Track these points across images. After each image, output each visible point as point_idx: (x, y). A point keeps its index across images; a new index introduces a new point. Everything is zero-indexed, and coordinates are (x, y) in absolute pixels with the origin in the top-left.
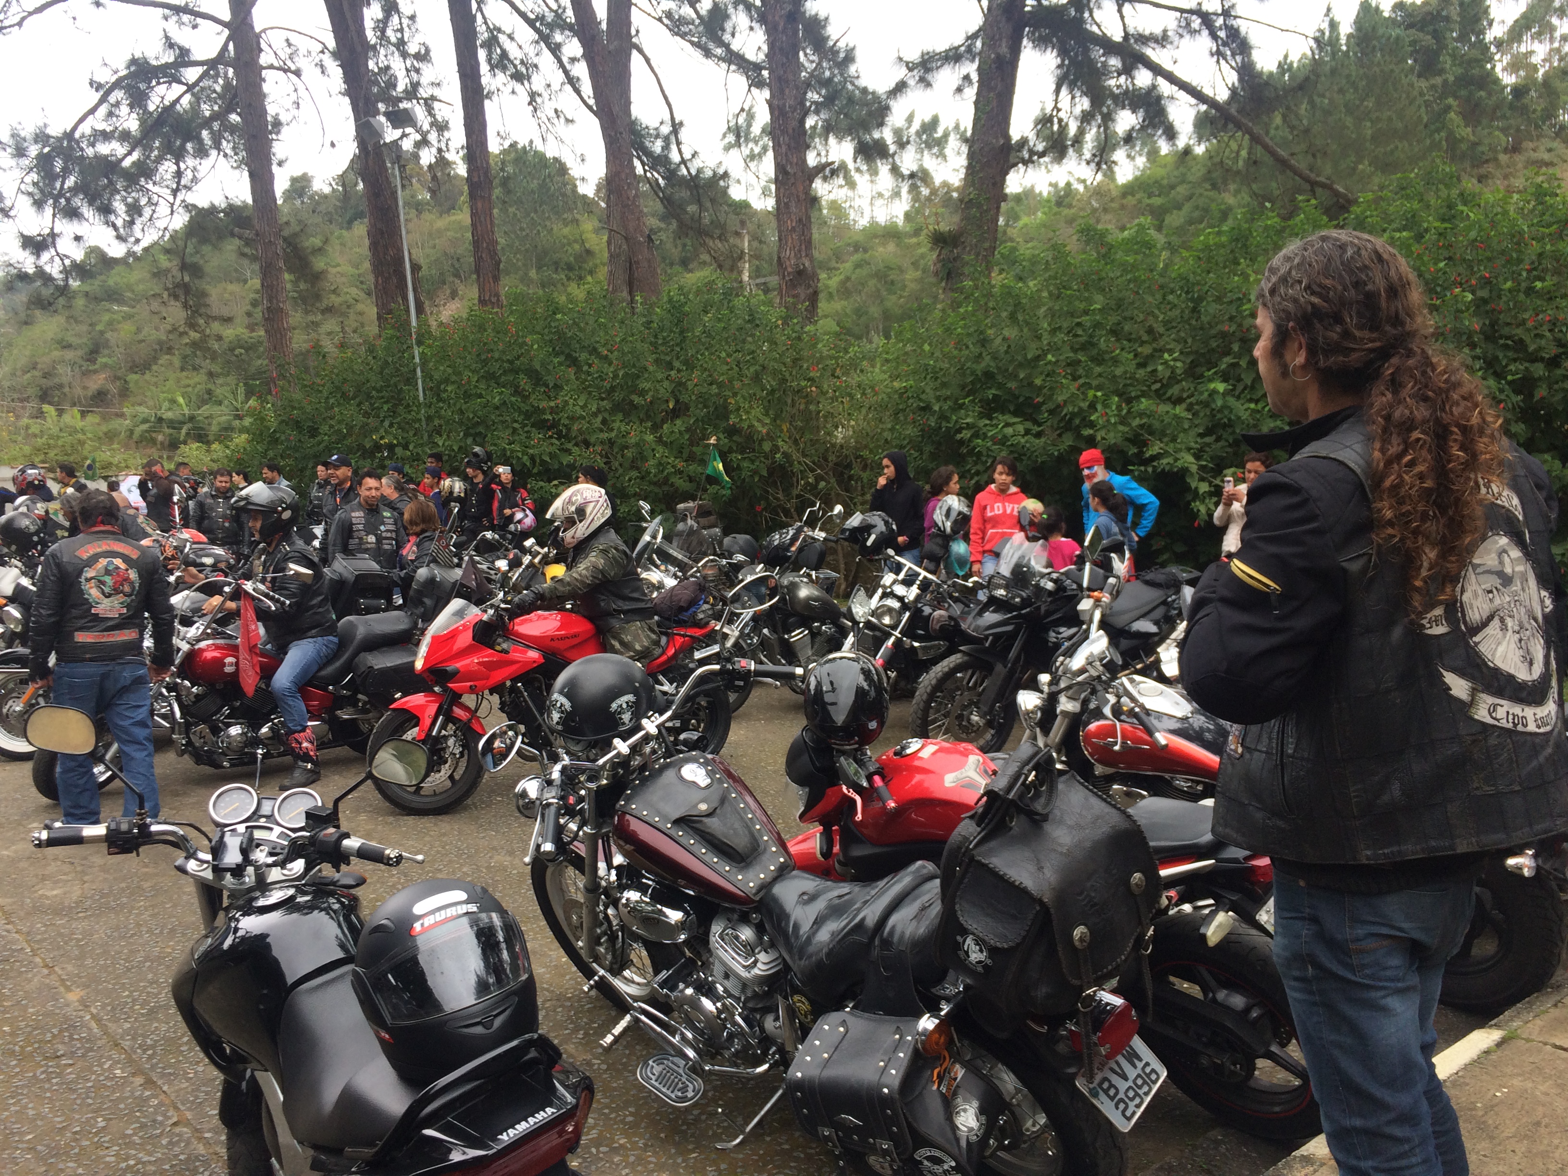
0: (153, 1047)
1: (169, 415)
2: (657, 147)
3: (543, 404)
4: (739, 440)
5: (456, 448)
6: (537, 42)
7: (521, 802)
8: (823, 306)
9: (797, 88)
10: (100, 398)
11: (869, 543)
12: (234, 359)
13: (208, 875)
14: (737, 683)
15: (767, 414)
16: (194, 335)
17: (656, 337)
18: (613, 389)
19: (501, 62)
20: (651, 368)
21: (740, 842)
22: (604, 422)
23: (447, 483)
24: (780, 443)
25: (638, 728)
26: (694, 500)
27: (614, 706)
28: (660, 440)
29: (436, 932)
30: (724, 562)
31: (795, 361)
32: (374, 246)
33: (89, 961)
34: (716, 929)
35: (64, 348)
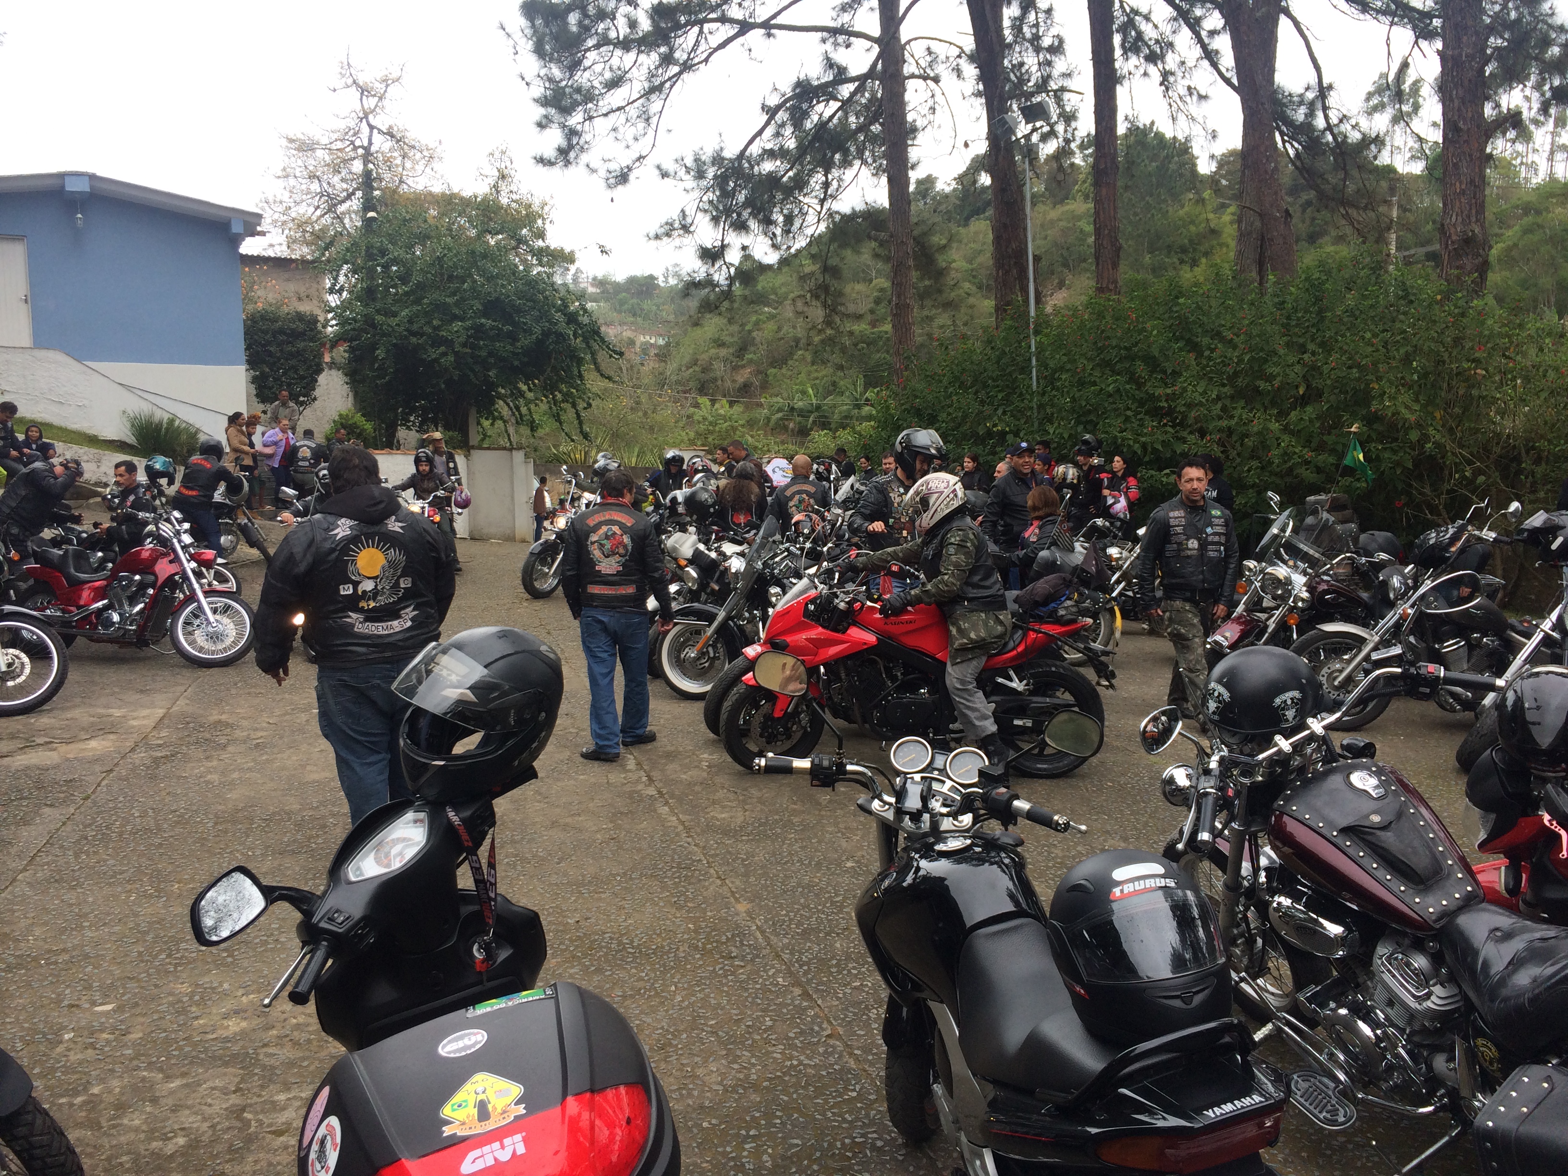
0: (808, 963)
1: (800, 404)
2: (1300, 115)
3: (1159, 392)
4: (1381, 428)
5: (1066, 436)
6: (1175, 19)
7: (1168, 788)
8: (1494, 277)
9: (1477, 33)
10: (745, 389)
11: (1554, 546)
12: (856, 353)
13: (890, 815)
14: (1422, 689)
15: (1417, 400)
16: (829, 332)
17: (1289, 318)
18: (1236, 374)
19: (1134, 45)
20: (1282, 352)
21: (1420, 862)
22: (1224, 409)
23: (1061, 469)
24: (1431, 431)
25: (1303, 726)
26: (1327, 492)
27: (1278, 701)
28: (1286, 429)
29: (1135, 900)
30: (1364, 560)
31: (1457, 341)
32: (998, 240)
33: (753, 879)
34: (1382, 950)
35: (719, 346)
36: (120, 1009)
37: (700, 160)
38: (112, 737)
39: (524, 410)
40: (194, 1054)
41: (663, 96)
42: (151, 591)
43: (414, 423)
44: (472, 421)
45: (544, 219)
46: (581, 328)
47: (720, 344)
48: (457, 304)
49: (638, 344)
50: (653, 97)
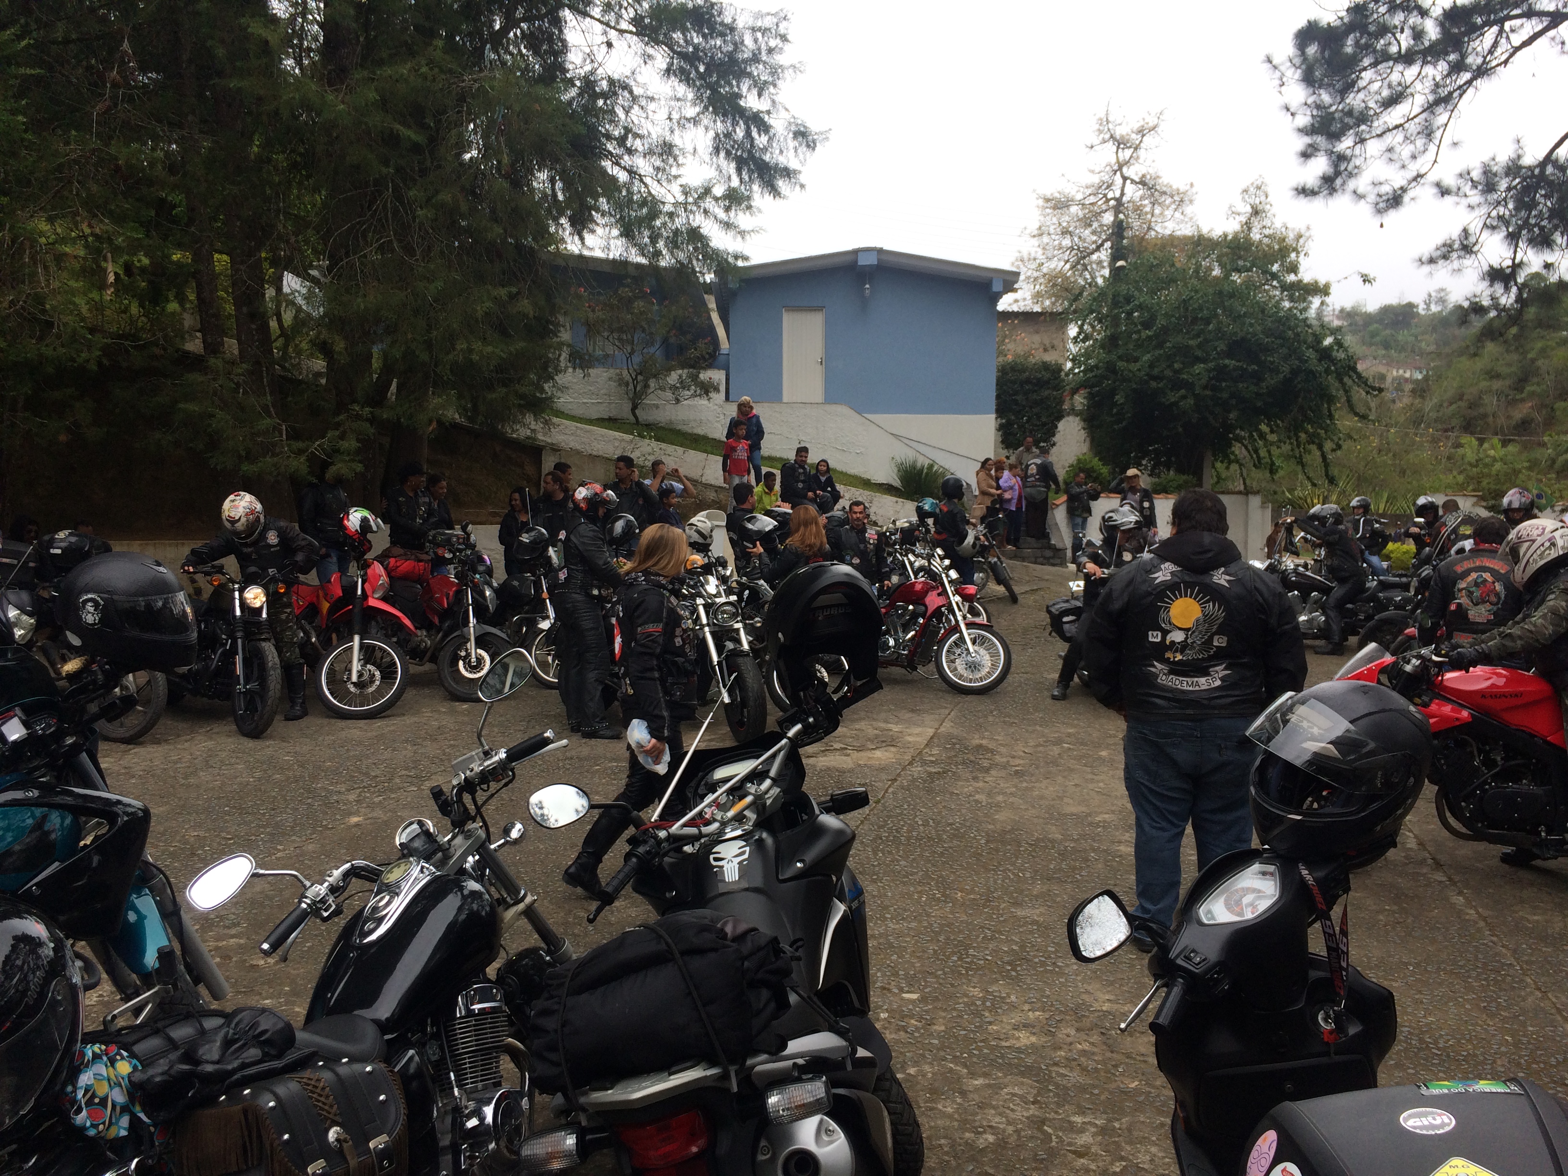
10: (1524, 426)
35: (1492, 378)
36: (923, 999)
37: (1490, 171)
38: (893, 749)
39: (1263, 453)
40: (992, 1057)
41: (1450, 107)
42: (921, 621)
43: (1146, 466)
44: (1207, 464)
45: (1298, 253)
46: (1334, 365)
47: (1492, 375)
48: (1200, 346)
49: (1389, 379)
50: (1440, 109)
